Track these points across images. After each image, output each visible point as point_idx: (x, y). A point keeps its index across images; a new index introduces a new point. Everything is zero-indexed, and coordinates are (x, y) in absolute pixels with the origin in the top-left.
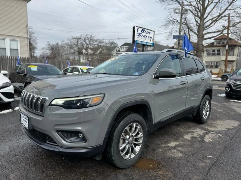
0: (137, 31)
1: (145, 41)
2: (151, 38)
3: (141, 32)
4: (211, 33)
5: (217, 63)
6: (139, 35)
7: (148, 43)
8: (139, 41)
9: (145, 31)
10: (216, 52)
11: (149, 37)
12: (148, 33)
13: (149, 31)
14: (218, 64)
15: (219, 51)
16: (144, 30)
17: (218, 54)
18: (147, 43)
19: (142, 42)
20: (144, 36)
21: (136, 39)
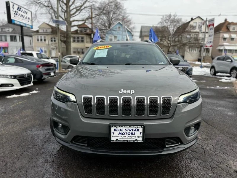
0: (13, 8)
1: (23, 21)
2: (29, 18)
3: (18, 10)
4: (77, 21)
5: (82, 50)
6: (16, 14)
7: (27, 24)
8: (16, 21)
9: (21, 10)
10: (80, 39)
11: (26, 17)
12: (25, 12)
13: (27, 11)
14: (84, 50)
15: (82, 38)
16: (21, 8)
17: (83, 41)
18: (25, 24)
19: (20, 22)
20: (22, 16)
21: (12, 17)
